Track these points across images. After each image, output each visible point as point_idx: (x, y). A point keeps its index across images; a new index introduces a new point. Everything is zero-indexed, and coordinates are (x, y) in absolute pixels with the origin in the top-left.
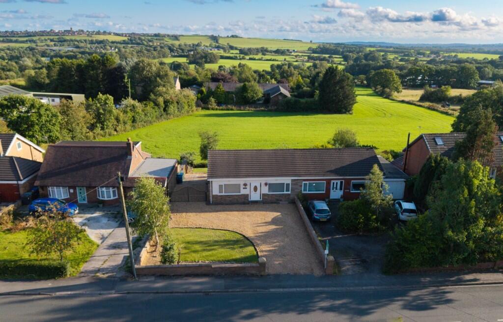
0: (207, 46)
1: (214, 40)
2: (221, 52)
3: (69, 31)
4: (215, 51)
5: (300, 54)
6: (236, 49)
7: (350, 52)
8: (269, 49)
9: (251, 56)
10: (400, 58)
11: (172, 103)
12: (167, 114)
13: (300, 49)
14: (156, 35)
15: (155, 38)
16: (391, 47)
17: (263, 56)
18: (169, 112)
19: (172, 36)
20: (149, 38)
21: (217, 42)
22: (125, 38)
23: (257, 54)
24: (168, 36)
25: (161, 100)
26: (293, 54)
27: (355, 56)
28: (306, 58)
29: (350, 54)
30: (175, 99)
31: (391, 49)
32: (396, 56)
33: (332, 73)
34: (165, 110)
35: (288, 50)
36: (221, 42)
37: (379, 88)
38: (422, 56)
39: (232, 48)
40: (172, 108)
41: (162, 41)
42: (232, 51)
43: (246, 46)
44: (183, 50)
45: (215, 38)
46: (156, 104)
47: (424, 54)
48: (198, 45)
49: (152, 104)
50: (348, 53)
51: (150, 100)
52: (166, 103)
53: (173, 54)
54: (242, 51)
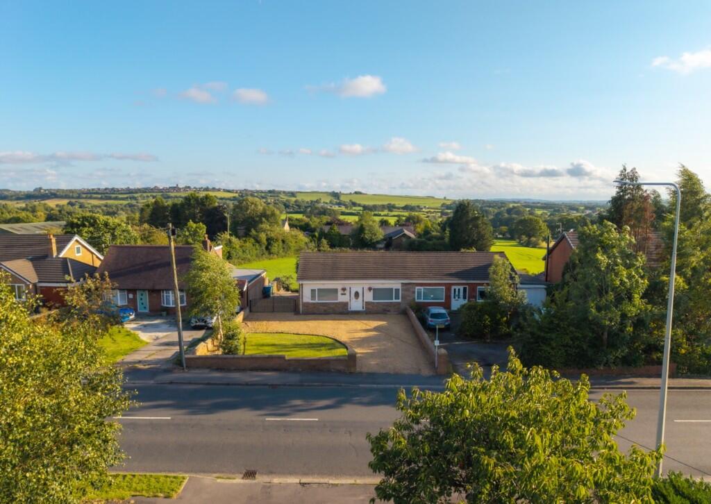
0: (326, 203)
1: (335, 196)
2: (343, 208)
3: (175, 187)
4: (336, 208)
5: (432, 210)
6: (359, 205)
7: (490, 207)
8: (397, 206)
9: (376, 213)
10: (549, 214)
11: (277, 240)
12: (270, 253)
13: (432, 206)
14: (270, 192)
15: (269, 195)
16: (539, 203)
17: (389, 213)
18: (272, 251)
19: (289, 193)
20: (263, 194)
21: (338, 199)
22: (236, 195)
23: (383, 211)
24: (284, 192)
25: (263, 236)
26: (424, 210)
27: (496, 211)
28: (439, 214)
29: (490, 209)
30: (280, 238)
31: (539, 205)
32: (545, 212)
33: (464, 209)
34: (267, 248)
35: (418, 207)
36: (342, 198)
37: (524, 238)
38: (575, 212)
39: (354, 204)
40: (275, 247)
41: (277, 198)
42: (354, 208)
43: (371, 203)
44: (299, 206)
45: (336, 195)
46: (258, 241)
47: (577, 210)
48: (318, 202)
49: (252, 240)
50: (487, 208)
51: (251, 236)
52: (269, 240)
53: (288, 210)
54: (365, 208)
